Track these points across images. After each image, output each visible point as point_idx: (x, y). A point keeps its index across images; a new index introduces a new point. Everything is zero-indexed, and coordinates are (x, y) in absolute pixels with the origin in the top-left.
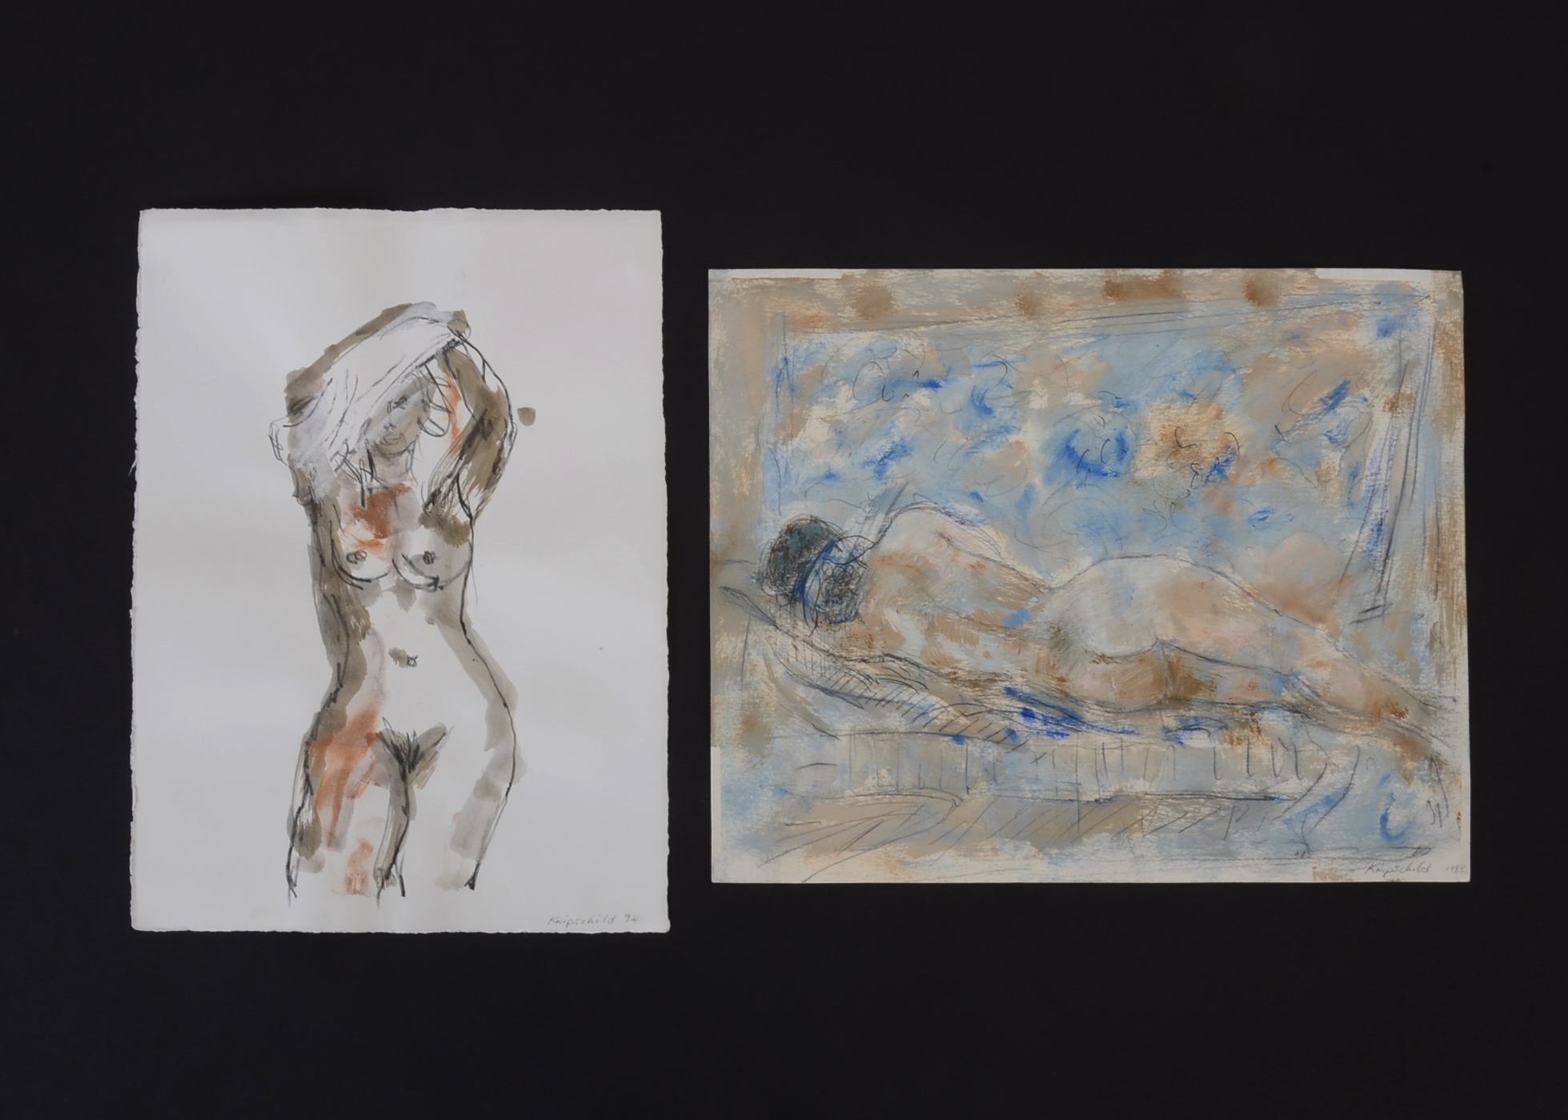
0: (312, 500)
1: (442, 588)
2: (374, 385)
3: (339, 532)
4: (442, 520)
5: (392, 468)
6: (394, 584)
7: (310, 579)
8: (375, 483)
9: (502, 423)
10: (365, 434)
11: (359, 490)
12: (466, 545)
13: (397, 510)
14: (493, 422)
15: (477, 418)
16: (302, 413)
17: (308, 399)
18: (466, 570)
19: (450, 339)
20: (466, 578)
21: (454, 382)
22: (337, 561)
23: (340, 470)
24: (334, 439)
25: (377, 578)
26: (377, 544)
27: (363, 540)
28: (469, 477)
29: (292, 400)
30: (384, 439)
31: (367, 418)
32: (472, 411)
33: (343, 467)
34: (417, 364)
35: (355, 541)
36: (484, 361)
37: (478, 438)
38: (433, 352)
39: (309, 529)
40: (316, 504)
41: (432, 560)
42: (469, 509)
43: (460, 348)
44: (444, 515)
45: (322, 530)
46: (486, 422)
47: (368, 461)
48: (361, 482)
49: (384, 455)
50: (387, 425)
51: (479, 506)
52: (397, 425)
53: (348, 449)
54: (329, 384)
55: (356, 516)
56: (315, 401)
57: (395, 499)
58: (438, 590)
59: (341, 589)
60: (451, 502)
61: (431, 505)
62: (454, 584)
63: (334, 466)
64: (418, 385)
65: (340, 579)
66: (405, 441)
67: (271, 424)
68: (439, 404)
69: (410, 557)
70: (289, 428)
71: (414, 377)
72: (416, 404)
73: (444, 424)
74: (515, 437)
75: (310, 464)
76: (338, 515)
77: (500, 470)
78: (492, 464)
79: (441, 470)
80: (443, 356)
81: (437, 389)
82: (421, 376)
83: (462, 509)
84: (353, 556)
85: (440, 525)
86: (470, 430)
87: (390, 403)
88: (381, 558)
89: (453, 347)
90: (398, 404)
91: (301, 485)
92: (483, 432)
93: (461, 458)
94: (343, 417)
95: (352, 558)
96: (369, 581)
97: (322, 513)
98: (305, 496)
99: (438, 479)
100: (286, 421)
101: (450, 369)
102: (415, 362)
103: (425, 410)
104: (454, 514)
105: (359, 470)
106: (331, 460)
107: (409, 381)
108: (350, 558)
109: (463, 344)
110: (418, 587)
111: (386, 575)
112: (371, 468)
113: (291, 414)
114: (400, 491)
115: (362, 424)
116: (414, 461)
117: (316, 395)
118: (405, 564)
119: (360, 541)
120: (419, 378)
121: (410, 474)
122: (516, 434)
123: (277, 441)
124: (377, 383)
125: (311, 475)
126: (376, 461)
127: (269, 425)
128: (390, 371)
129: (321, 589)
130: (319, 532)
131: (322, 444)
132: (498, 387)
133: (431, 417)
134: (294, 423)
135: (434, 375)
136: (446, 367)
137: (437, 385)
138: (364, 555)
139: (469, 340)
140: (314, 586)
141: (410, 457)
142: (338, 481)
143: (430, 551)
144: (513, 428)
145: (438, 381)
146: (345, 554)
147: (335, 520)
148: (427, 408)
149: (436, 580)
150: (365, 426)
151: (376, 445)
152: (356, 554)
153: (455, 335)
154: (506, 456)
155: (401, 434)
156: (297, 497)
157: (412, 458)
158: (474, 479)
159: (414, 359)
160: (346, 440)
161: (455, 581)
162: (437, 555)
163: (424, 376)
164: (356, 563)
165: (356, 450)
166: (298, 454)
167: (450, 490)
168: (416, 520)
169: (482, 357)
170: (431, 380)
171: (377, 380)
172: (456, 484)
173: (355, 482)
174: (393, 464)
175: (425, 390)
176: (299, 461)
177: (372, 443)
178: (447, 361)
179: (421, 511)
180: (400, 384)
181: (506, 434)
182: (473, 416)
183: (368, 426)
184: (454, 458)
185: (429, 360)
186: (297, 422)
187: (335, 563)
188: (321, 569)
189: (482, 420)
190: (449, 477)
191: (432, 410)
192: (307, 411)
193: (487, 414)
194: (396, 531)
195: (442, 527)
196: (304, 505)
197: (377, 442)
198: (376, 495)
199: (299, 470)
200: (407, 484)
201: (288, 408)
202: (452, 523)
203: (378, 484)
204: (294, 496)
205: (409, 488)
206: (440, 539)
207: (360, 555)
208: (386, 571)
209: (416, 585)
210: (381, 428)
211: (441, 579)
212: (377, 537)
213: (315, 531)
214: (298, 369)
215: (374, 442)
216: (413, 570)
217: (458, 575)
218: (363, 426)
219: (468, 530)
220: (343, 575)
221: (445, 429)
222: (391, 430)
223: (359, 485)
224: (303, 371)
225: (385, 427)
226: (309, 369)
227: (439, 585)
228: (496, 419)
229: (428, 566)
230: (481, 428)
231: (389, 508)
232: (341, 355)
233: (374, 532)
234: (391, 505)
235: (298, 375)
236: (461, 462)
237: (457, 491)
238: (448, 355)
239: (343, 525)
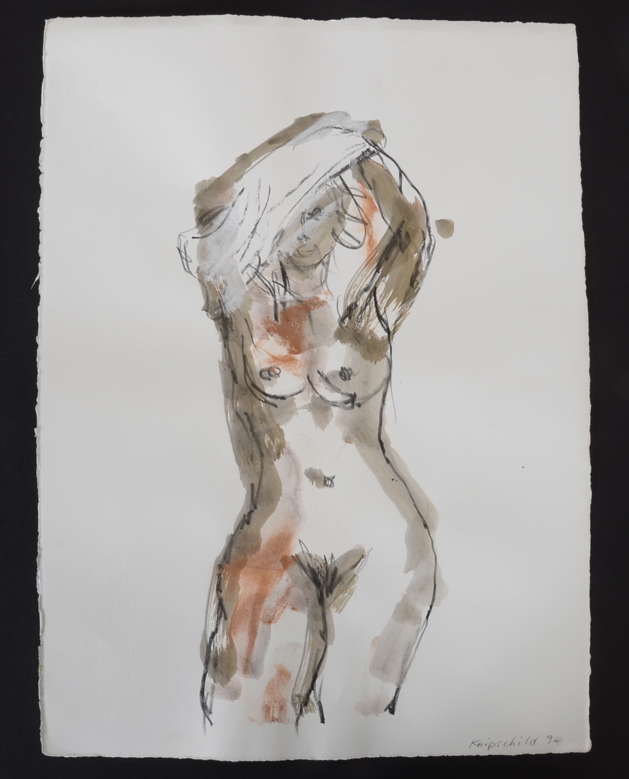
0: (222, 314)
1: (359, 405)
2: (287, 196)
3: (252, 348)
4: (359, 334)
5: (306, 281)
6: (310, 402)
7: (222, 397)
8: (288, 297)
9: (420, 235)
10: (278, 245)
11: (272, 304)
12: (385, 360)
13: (311, 324)
14: (410, 234)
15: (394, 229)
16: (212, 224)
17: (218, 210)
18: (384, 387)
19: (364, 149)
20: (384, 396)
21: (370, 193)
22: (249, 377)
23: (252, 282)
24: (245, 251)
25: (292, 395)
26: (292, 360)
27: (277, 355)
28: (387, 291)
29: (201, 211)
30: (298, 250)
31: (280, 229)
32: (389, 223)
33: (254, 280)
34: (331, 174)
35: (269, 357)
36: (401, 172)
37: (395, 250)
38: (347, 162)
39: (220, 344)
40: (227, 318)
41: (349, 376)
42: (387, 324)
43: (375, 158)
44: (361, 329)
45: (231, 344)
46: (403, 234)
47: (281, 273)
48: (274, 296)
49: (297, 267)
50: (301, 237)
51: (396, 321)
52: (311, 237)
53: (260, 262)
54: (240, 194)
55: (268, 330)
56: (225, 212)
57: (309, 313)
58: (356, 407)
59: (254, 407)
60: (368, 316)
61: (347, 319)
62: (372, 401)
63: (245, 278)
64: (332, 195)
65: (252, 395)
66: (319, 253)
67: (179, 236)
68: (355, 215)
69: (325, 373)
70: (198, 240)
71: (328, 187)
72: (330, 216)
73: (360, 236)
74: (433, 250)
75: (220, 277)
76: (250, 330)
77: (418, 284)
78: (410, 278)
79: (358, 282)
80: (358, 166)
81: (352, 200)
82: (335, 186)
83: (379, 323)
84: (267, 373)
85: (357, 340)
86: (386, 242)
87: (303, 214)
88: (296, 375)
89: (367, 158)
90: (312, 215)
91: (211, 298)
92: (401, 244)
93: (378, 271)
94: (255, 228)
95: (266, 374)
96: (283, 398)
97: (233, 328)
98: (215, 309)
99: (354, 292)
100: (195, 232)
101: (366, 180)
102: (328, 172)
103: (340, 221)
104: (371, 328)
105: (272, 283)
106: (242, 273)
107: (323, 192)
108: (263, 374)
109: (378, 154)
110: (334, 404)
111: (301, 392)
112: (285, 281)
113: (201, 226)
114: (315, 305)
115: (275, 235)
116: (329, 274)
117: (226, 205)
118: (320, 381)
119: (273, 357)
120: (333, 189)
121: (325, 287)
122: (434, 246)
123: (185, 254)
124: (290, 193)
125: (221, 287)
126: (289, 273)
127: (178, 236)
128: (303, 181)
129: (233, 407)
130: (230, 348)
131: (232, 256)
132: (416, 198)
133: (347, 229)
134: (204, 235)
135: (349, 186)
136: (361, 177)
137: (352, 195)
138: (278, 371)
139: (385, 150)
140: (226, 403)
141: (324, 270)
142: (250, 294)
143: (346, 367)
144: (431, 240)
145: (353, 192)
146: (258, 369)
147: (247, 335)
148: (342, 219)
149: (353, 397)
150: (278, 237)
151: (290, 257)
152: (269, 370)
153: (371, 145)
154: (424, 269)
155: (316, 246)
156: (207, 311)
157: (327, 270)
158: (391, 293)
159: (328, 170)
160: (258, 252)
161: (373, 398)
162: (354, 371)
163: (338, 187)
164: (270, 380)
165: (268, 262)
166: (208, 267)
167: (367, 304)
168: (332, 335)
169: (399, 168)
170: (346, 191)
171: (290, 190)
172: (373, 298)
173: (268, 296)
174: (308, 277)
175: (339, 201)
176: (209, 274)
177: (285, 255)
178: (362, 172)
179: (336, 325)
180: (313, 195)
181: (423, 247)
182: (390, 228)
183: (281, 237)
184: (371, 270)
185: (343, 170)
186: (207, 233)
187: (248, 380)
188: (233, 385)
189: (399, 232)
190: (366, 290)
191: (347, 221)
192: (217, 222)
193: (404, 226)
194: (311, 346)
195: (359, 342)
196: (214, 319)
197: (291, 255)
198: (290, 309)
199: (209, 283)
200: (322, 297)
201: (196, 218)
202: (369, 338)
203: (292, 297)
204: (203, 310)
205: (324, 302)
206: (357, 355)
207: (274, 371)
208: (301, 388)
209: (333, 402)
210: (295, 240)
211: (358, 396)
212: (291, 352)
213: (226, 346)
214: (207, 179)
215: (287, 254)
216: (328, 387)
217: (376, 392)
218: (276, 237)
219: (386, 345)
220: (256, 392)
221: (361, 240)
222: (305, 242)
223: (272, 299)
224: (213, 180)
225: (299, 239)
226: (219, 178)
227: (356, 402)
228: (413, 231)
229: (345, 383)
230: (398, 241)
231: (303, 322)
232: (253, 164)
233: (288, 347)
234: (306, 320)
235: (207, 185)
236: (378, 275)
237: (374, 304)
238: (363, 165)
239: (255, 340)
